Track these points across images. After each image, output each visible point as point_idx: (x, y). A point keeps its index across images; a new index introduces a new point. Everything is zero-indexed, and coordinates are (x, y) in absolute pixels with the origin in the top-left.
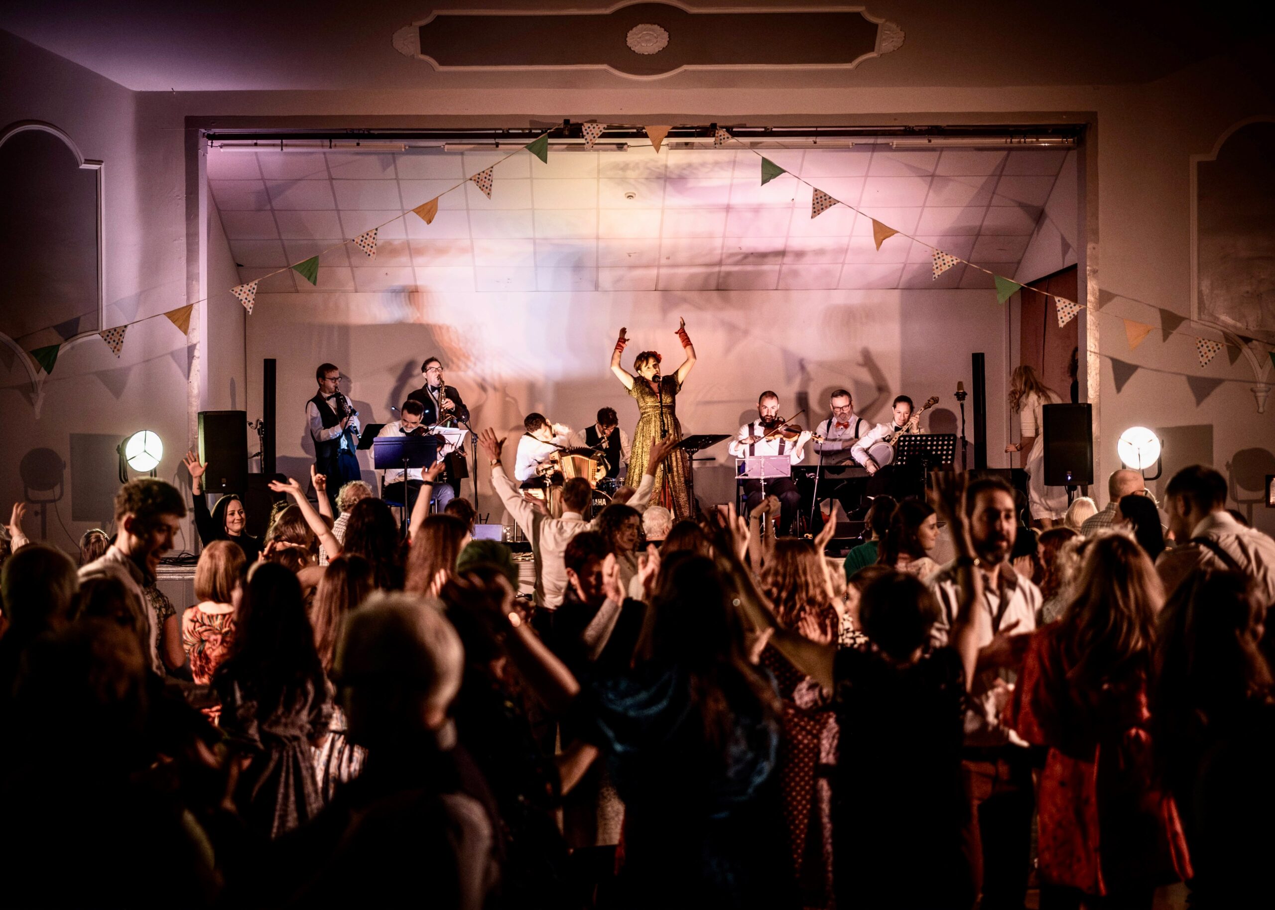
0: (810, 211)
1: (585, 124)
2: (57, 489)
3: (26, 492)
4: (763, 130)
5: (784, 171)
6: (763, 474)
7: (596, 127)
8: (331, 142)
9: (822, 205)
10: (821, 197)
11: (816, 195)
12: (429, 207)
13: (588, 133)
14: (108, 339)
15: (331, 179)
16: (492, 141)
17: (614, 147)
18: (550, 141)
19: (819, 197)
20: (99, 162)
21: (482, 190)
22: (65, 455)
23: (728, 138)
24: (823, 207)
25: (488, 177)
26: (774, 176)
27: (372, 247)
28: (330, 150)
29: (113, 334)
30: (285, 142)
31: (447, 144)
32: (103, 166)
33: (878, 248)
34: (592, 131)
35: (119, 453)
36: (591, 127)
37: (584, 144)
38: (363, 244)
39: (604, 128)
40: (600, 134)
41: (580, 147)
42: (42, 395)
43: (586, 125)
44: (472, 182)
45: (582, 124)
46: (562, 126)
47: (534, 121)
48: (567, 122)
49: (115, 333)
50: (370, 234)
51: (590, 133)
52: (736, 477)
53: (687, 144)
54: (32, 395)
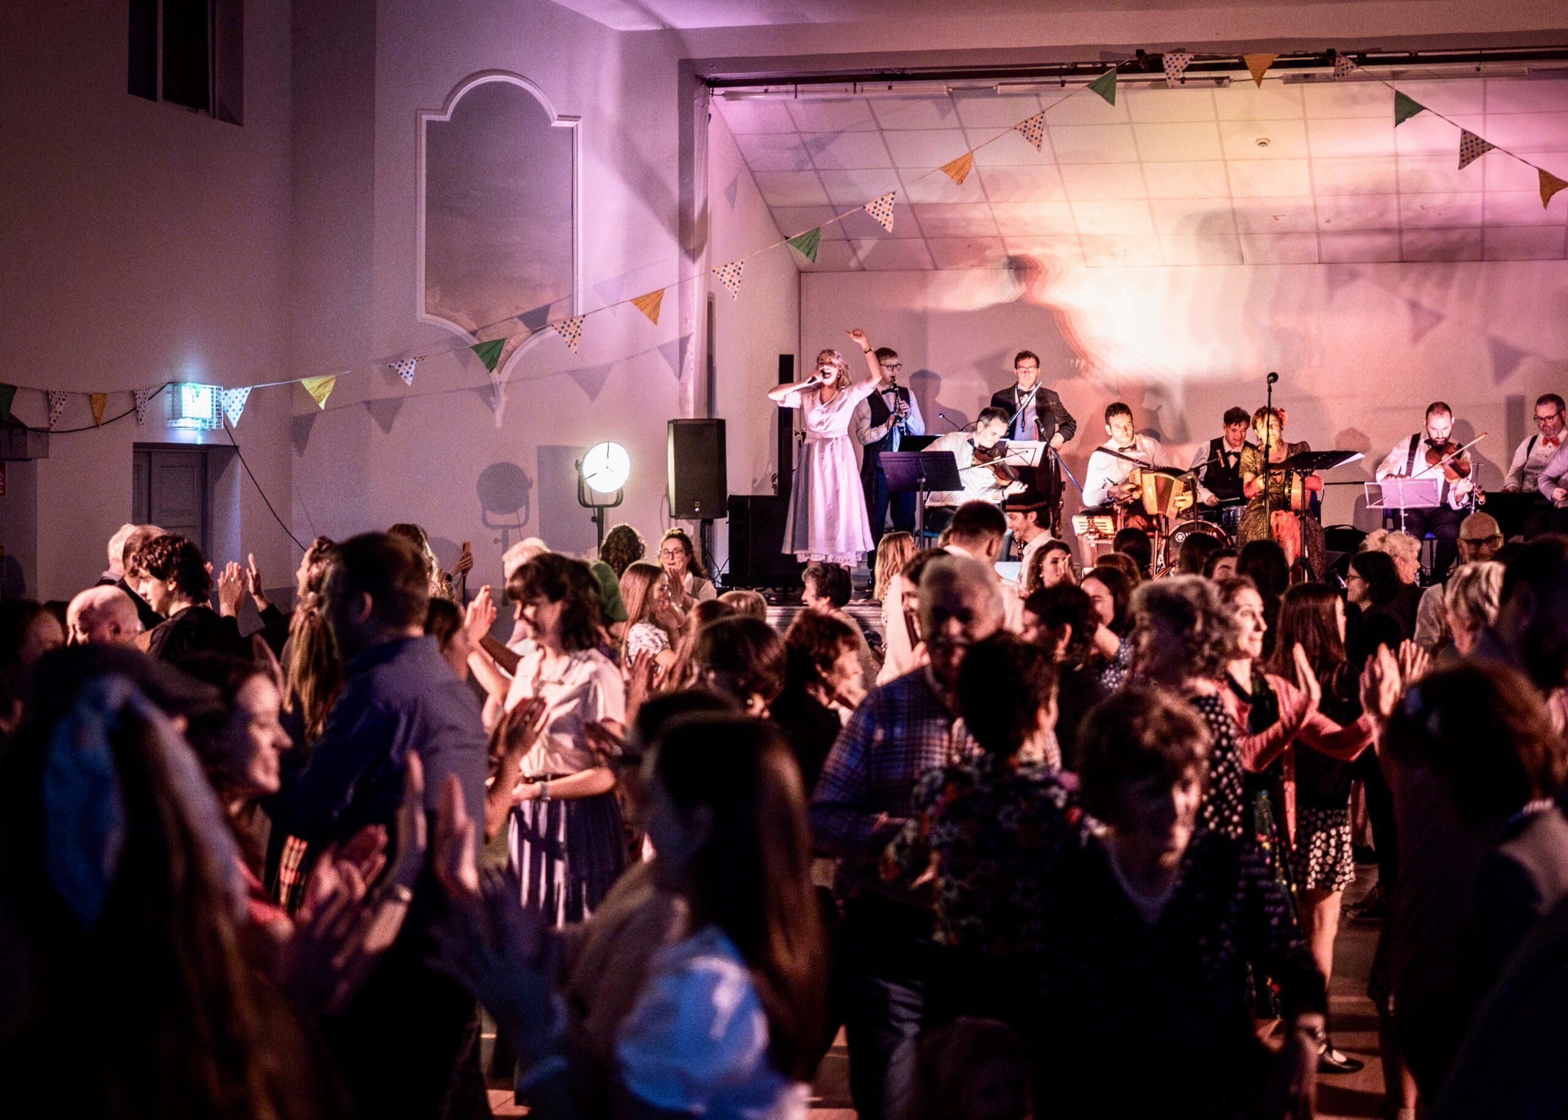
0: (1457, 158)
1: (1166, 55)
2: (522, 510)
3: (484, 515)
4: (1408, 55)
5: (1423, 108)
6: (1403, 502)
7: (1181, 58)
8: (855, 85)
9: (1472, 151)
10: (1472, 141)
11: (1466, 138)
12: (961, 164)
13: (1169, 66)
14: (563, 332)
15: (881, 130)
16: (1057, 79)
17: (1213, 82)
18: (1119, 77)
19: (1468, 140)
20: (576, 118)
21: (1031, 141)
22: (532, 471)
23: (1352, 67)
24: (1475, 153)
25: (1038, 125)
26: (1411, 114)
27: (888, 215)
28: (854, 95)
29: (569, 326)
30: (800, 87)
31: (1001, 84)
32: (580, 123)
33: (1545, 205)
34: (1175, 64)
35: (577, 469)
36: (1174, 58)
37: (1164, 80)
38: (876, 211)
39: (1191, 59)
40: (1185, 66)
41: (1161, 84)
42: (504, 398)
43: (1167, 57)
44: (1018, 131)
45: (1162, 55)
46: (1135, 59)
47: (1105, 51)
48: (1140, 53)
49: (572, 324)
50: (886, 199)
51: (1173, 66)
52: (1368, 507)
53: (1306, 76)
54: (492, 399)
